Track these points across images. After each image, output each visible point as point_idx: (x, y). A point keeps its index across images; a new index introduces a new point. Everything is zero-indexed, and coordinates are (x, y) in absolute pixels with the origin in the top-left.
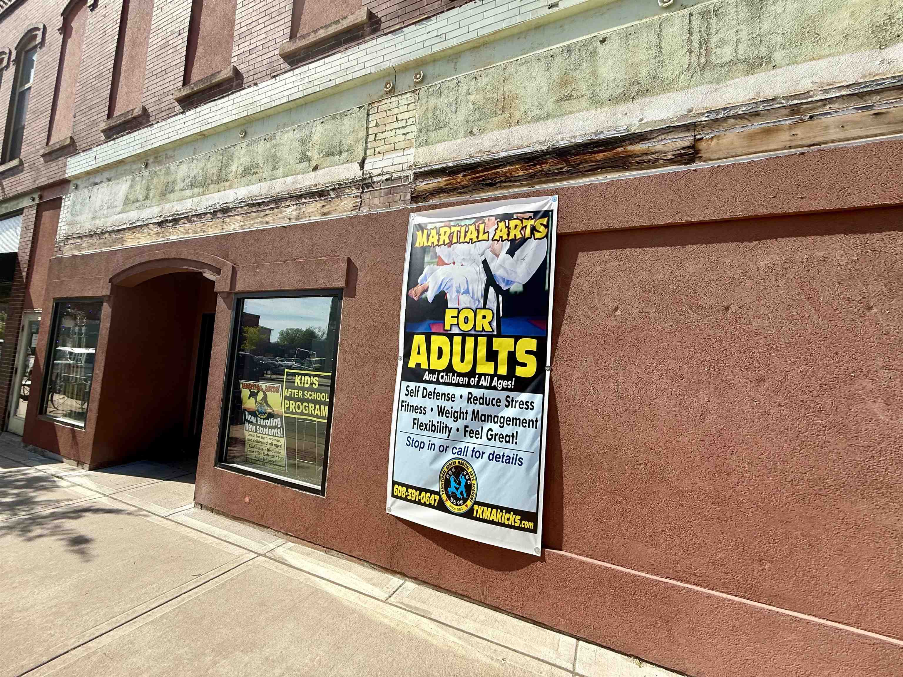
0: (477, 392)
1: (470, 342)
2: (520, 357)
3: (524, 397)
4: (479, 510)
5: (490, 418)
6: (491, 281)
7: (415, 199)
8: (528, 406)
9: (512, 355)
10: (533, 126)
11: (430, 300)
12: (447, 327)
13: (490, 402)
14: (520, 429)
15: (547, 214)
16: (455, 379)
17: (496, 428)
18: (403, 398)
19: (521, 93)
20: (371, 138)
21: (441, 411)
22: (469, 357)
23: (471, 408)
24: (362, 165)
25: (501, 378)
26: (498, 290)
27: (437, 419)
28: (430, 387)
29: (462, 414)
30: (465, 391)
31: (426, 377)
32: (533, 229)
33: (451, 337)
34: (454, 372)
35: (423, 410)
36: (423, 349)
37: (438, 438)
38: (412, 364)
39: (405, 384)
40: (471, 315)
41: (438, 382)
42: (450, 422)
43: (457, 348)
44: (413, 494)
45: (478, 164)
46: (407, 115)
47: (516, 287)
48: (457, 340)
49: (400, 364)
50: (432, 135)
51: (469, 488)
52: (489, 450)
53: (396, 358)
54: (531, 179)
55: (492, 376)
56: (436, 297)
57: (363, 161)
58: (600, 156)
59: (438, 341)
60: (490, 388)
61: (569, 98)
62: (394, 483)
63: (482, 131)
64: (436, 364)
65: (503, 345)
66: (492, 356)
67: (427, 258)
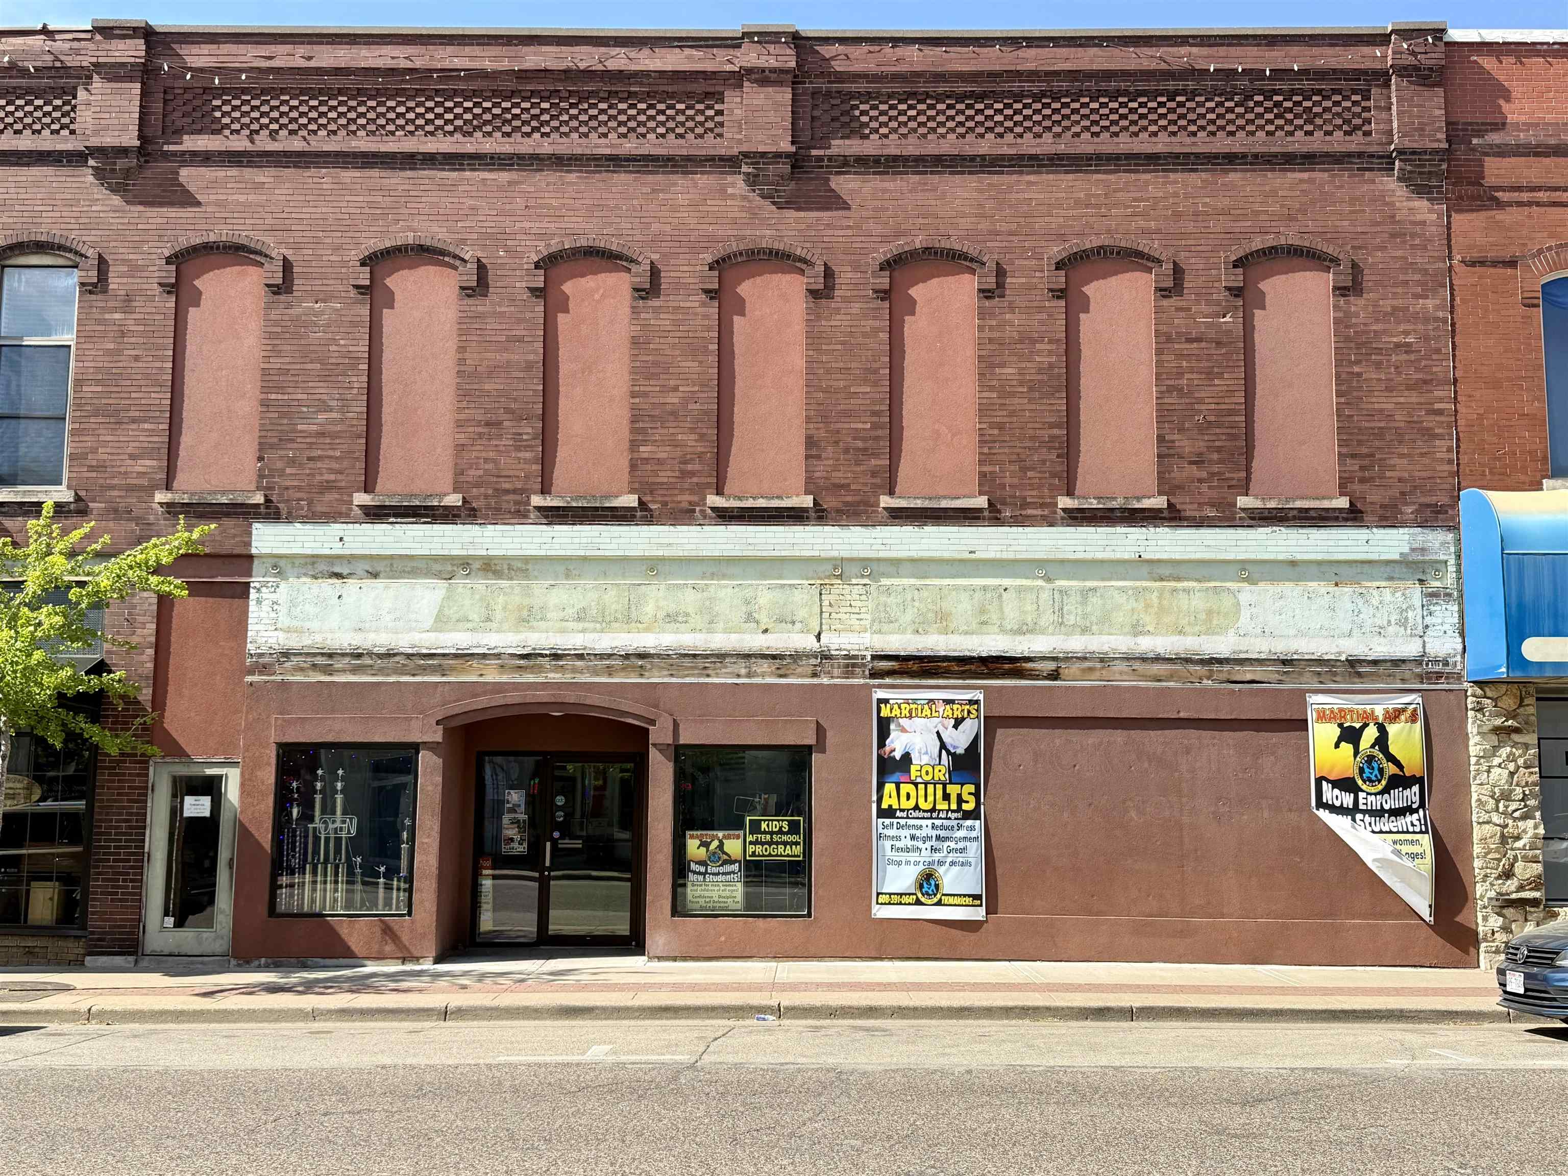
0: (938, 822)
1: (930, 788)
2: (965, 797)
3: (969, 823)
4: (945, 900)
5: (947, 839)
6: (943, 746)
7: (874, 675)
8: (972, 828)
9: (959, 796)
10: (963, 637)
11: (898, 758)
12: (913, 778)
13: (946, 828)
14: (968, 844)
15: (977, 702)
16: (921, 814)
17: (952, 845)
18: (880, 831)
19: (954, 611)
20: (826, 615)
21: (913, 837)
22: (930, 798)
23: (934, 833)
24: (818, 637)
25: (953, 811)
26: (949, 753)
27: (910, 843)
28: (902, 822)
29: (929, 838)
30: (929, 822)
31: (898, 814)
32: (969, 712)
33: (916, 785)
34: (920, 810)
35: (898, 838)
36: (894, 794)
37: (913, 857)
38: (885, 806)
39: (880, 821)
40: (930, 770)
41: (908, 817)
42: (920, 844)
43: (921, 792)
44: (895, 899)
45: (925, 657)
46: (859, 604)
47: (960, 751)
48: (922, 787)
49: (874, 806)
50: (885, 627)
51: (937, 887)
52: (949, 860)
53: (870, 802)
54: (963, 675)
55: (947, 811)
56: (903, 756)
57: (819, 634)
58: (1007, 666)
59: (905, 788)
60: (946, 818)
61: (986, 623)
62: (878, 894)
63: (926, 632)
64: (905, 804)
65: (953, 790)
66: (946, 797)
67: (892, 727)
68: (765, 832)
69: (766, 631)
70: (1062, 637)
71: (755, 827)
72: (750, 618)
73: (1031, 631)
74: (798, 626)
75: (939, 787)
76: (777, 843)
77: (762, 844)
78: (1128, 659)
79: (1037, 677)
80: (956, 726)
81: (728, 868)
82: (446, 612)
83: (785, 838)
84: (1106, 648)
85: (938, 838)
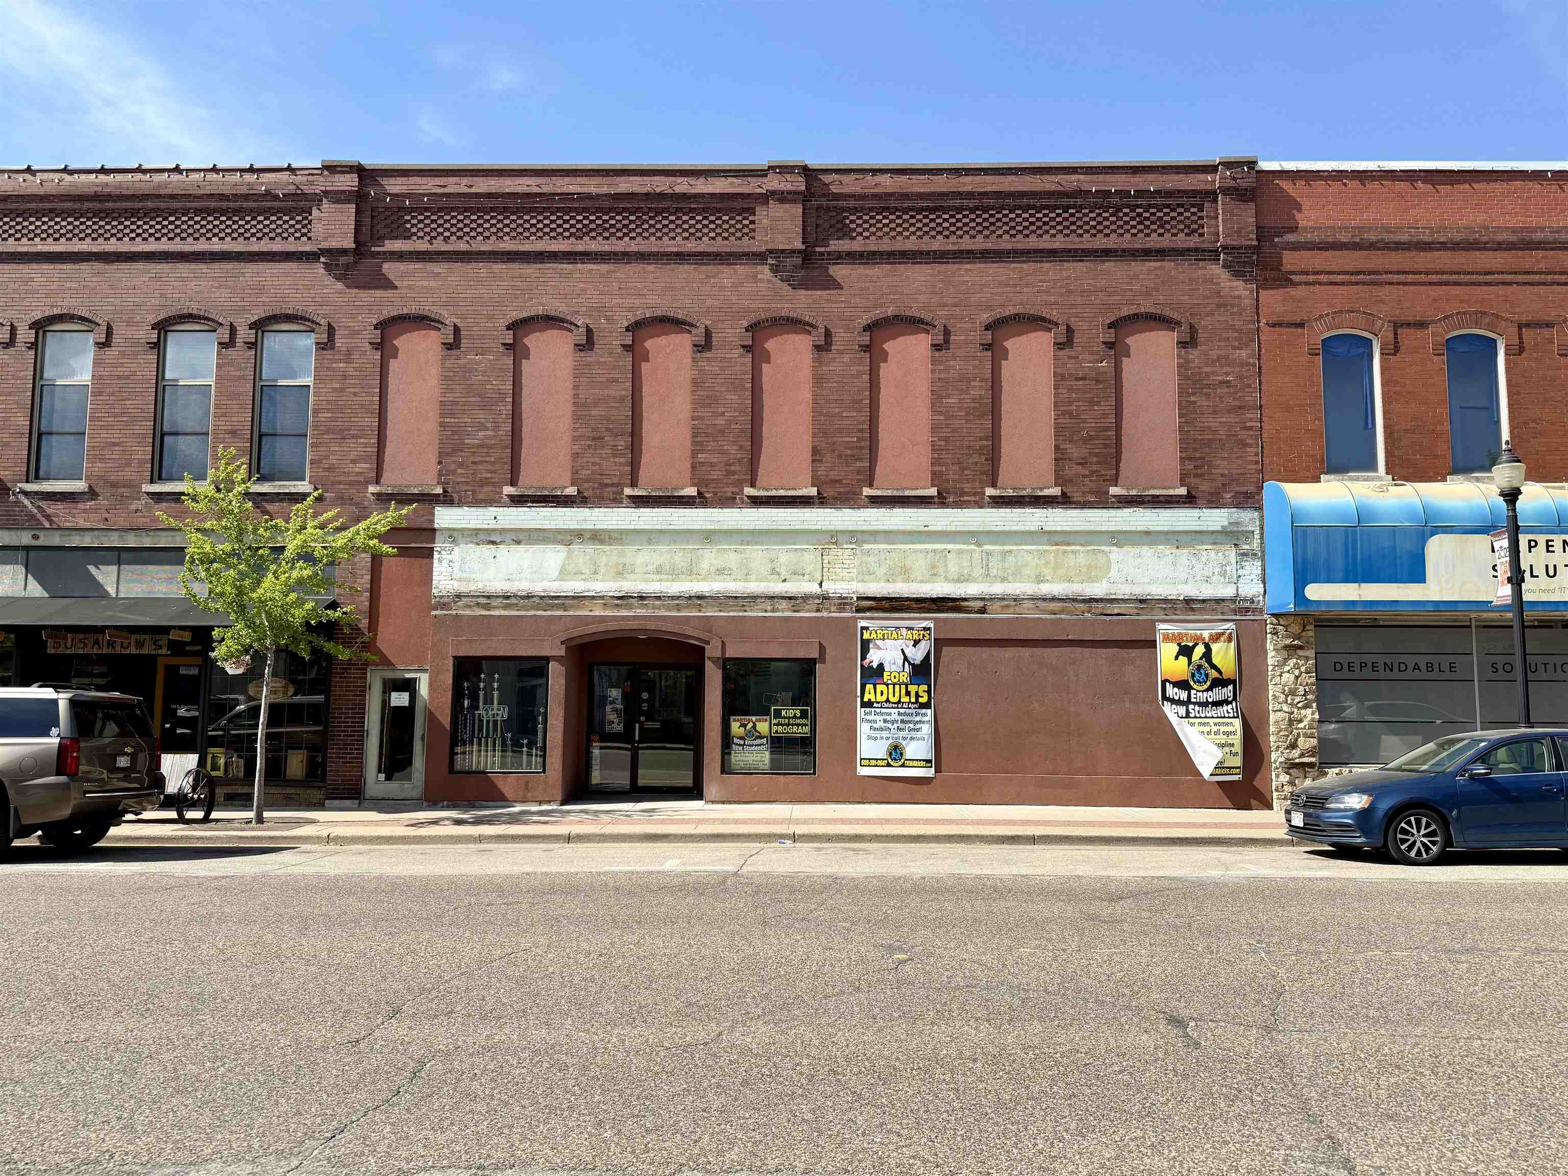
0: (902, 711)
1: (897, 687)
2: (921, 694)
3: (924, 711)
4: (907, 763)
5: (910, 722)
6: (906, 659)
7: (858, 610)
8: (925, 715)
9: (917, 693)
10: (919, 585)
11: (875, 666)
12: (885, 680)
13: (908, 715)
14: (923, 725)
15: (929, 629)
16: (891, 705)
17: (912, 726)
18: (863, 716)
19: (913, 566)
20: (826, 570)
21: (885, 721)
22: (897, 694)
23: (900, 718)
24: (821, 585)
25: (913, 703)
26: (909, 663)
27: (883, 725)
28: (878, 710)
29: (897, 721)
30: (896, 710)
31: (875, 705)
32: (924, 636)
33: (887, 685)
34: (890, 702)
35: (875, 722)
36: (872, 691)
37: (885, 734)
38: (866, 699)
39: (863, 710)
40: (897, 675)
41: (882, 707)
42: (890, 725)
43: (891, 690)
44: (873, 763)
45: (894, 598)
46: (849, 562)
47: (918, 662)
48: (891, 687)
49: (859, 700)
50: (866, 578)
51: (901, 754)
52: (910, 736)
53: (856, 697)
54: (921, 610)
55: (909, 703)
56: (878, 666)
57: (821, 582)
58: (950, 604)
59: (880, 687)
60: (908, 708)
61: (935, 575)
62: (861, 759)
63: (894, 581)
64: (879, 698)
65: (913, 689)
66: (908, 693)
67: (871, 646)
68: (784, 718)
69: (784, 581)
70: (987, 584)
71: (778, 714)
72: (774, 571)
73: (967, 581)
74: (807, 577)
75: (903, 687)
76: (792, 725)
77: (782, 725)
78: (1033, 599)
79: (970, 612)
80: (914, 646)
81: (758, 742)
82: (567, 567)
83: (798, 721)
84: (1018, 592)
85: (902, 721)
